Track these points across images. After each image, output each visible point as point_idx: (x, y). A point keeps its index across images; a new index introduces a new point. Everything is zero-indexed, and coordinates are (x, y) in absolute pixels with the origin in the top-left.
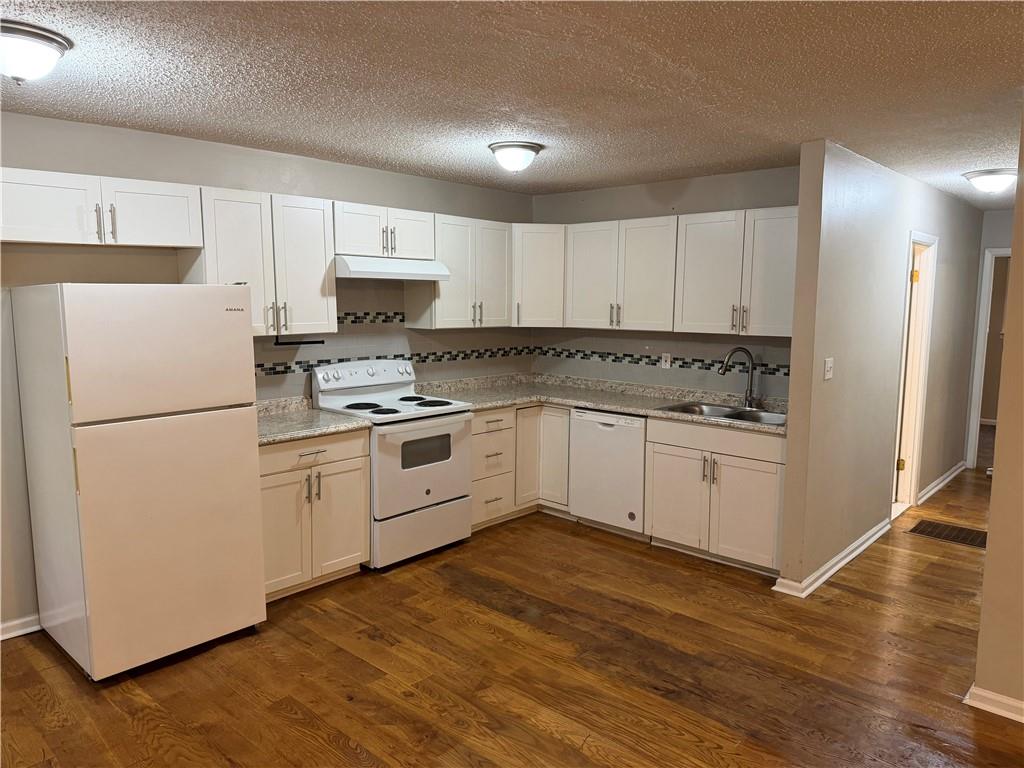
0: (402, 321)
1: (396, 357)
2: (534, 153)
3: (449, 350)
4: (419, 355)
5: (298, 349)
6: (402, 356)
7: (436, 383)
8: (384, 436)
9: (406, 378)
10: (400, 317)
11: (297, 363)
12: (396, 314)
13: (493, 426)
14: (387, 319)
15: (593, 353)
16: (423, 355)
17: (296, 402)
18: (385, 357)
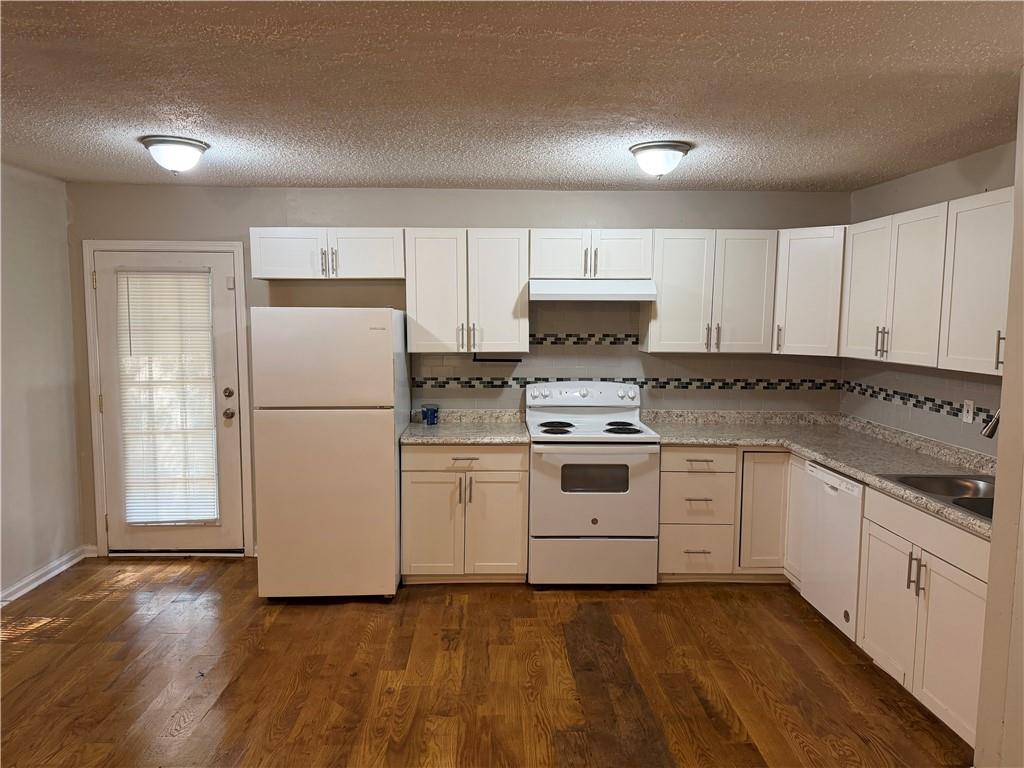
0: (636, 343)
1: (625, 380)
2: (681, 154)
3: (699, 377)
4: (656, 380)
5: (515, 366)
6: (634, 380)
7: (679, 412)
8: (540, 454)
9: (627, 402)
10: (634, 340)
11: (514, 379)
12: (628, 336)
13: (697, 466)
14: (616, 341)
15: (895, 392)
16: (663, 380)
17: (509, 415)
18: (612, 380)
